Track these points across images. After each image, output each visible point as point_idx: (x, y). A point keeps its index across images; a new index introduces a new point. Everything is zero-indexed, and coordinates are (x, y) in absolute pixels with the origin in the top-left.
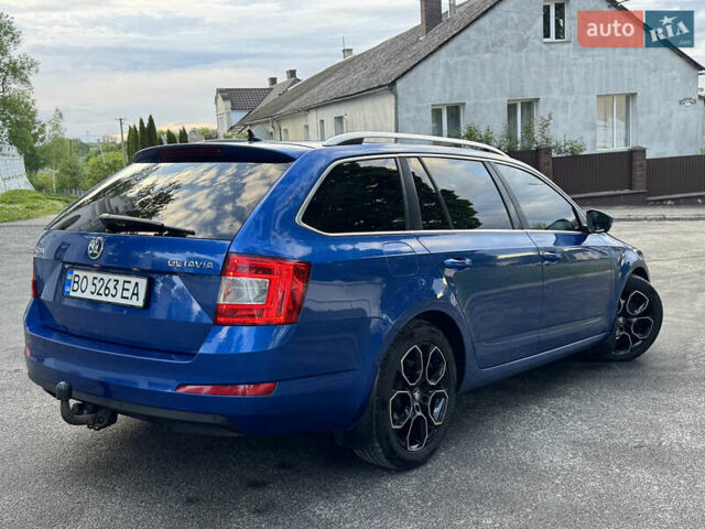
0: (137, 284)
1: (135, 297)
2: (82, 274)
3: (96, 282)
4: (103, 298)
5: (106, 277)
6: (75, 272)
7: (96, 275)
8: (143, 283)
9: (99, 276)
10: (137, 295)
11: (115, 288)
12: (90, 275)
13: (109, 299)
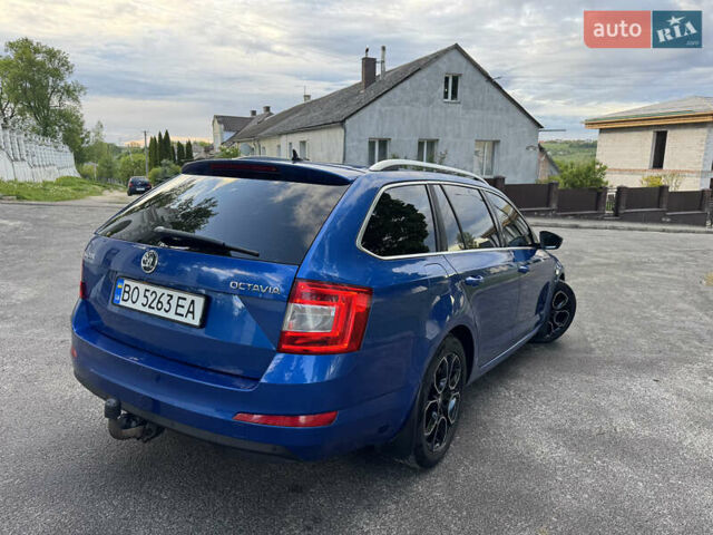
0: (193, 302)
1: (190, 315)
2: (133, 284)
3: (147, 294)
4: (155, 312)
5: (159, 291)
6: (126, 282)
7: (148, 287)
8: (200, 302)
9: (152, 288)
10: (193, 313)
11: (168, 303)
12: (142, 287)
13: (162, 313)
